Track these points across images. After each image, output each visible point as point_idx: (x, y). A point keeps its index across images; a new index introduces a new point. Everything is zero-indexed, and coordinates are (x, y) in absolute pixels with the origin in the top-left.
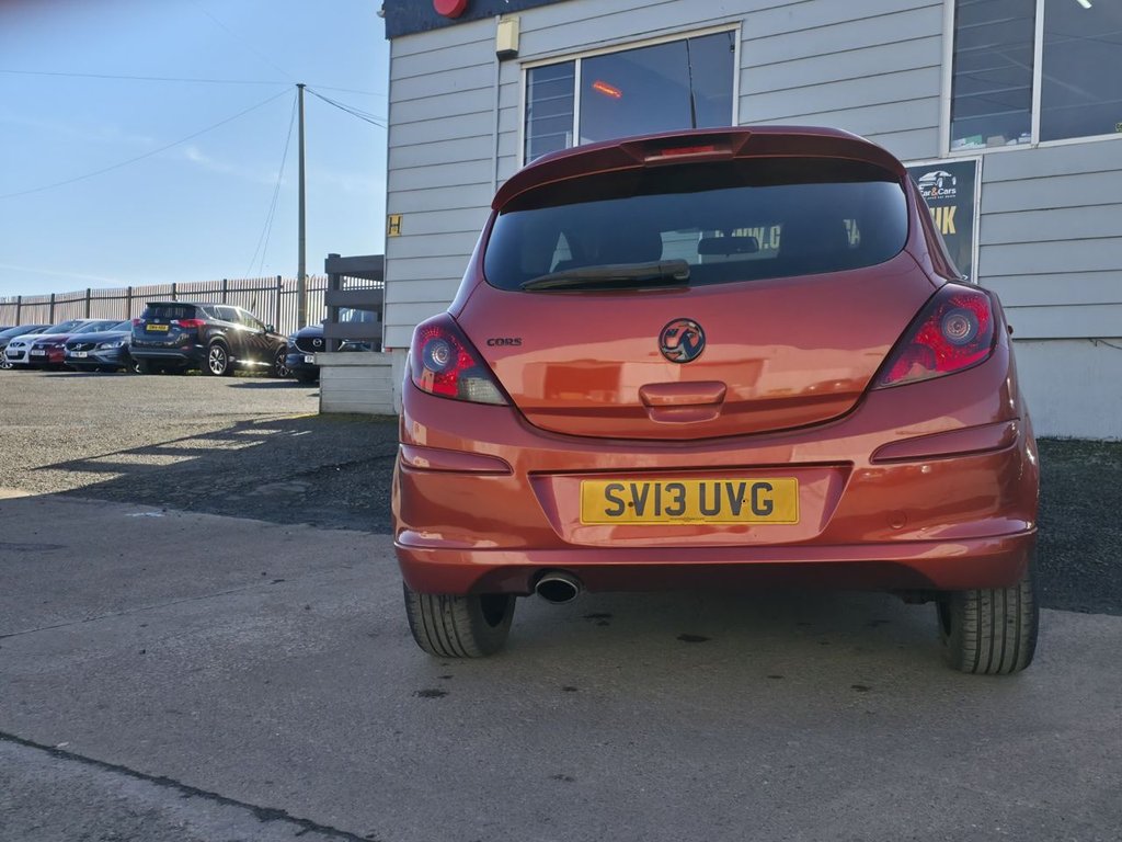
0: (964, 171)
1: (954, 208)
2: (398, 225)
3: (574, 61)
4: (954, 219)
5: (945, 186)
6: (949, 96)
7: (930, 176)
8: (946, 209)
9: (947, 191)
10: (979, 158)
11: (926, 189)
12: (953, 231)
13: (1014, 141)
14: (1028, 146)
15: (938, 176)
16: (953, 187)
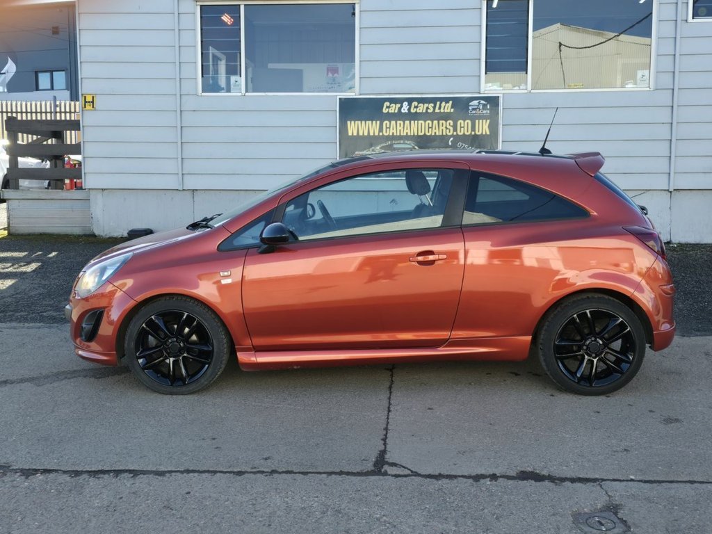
0: (493, 101)
1: (488, 121)
2: (93, 102)
3: (239, 5)
4: (489, 127)
5: (483, 109)
6: (484, 60)
7: (475, 103)
8: (484, 121)
9: (485, 112)
10: (501, 95)
11: (474, 109)
12: (488, 133)
13: (517, 88)
14: (526, 91)
15: (479, 103)
16: (488, 109)
